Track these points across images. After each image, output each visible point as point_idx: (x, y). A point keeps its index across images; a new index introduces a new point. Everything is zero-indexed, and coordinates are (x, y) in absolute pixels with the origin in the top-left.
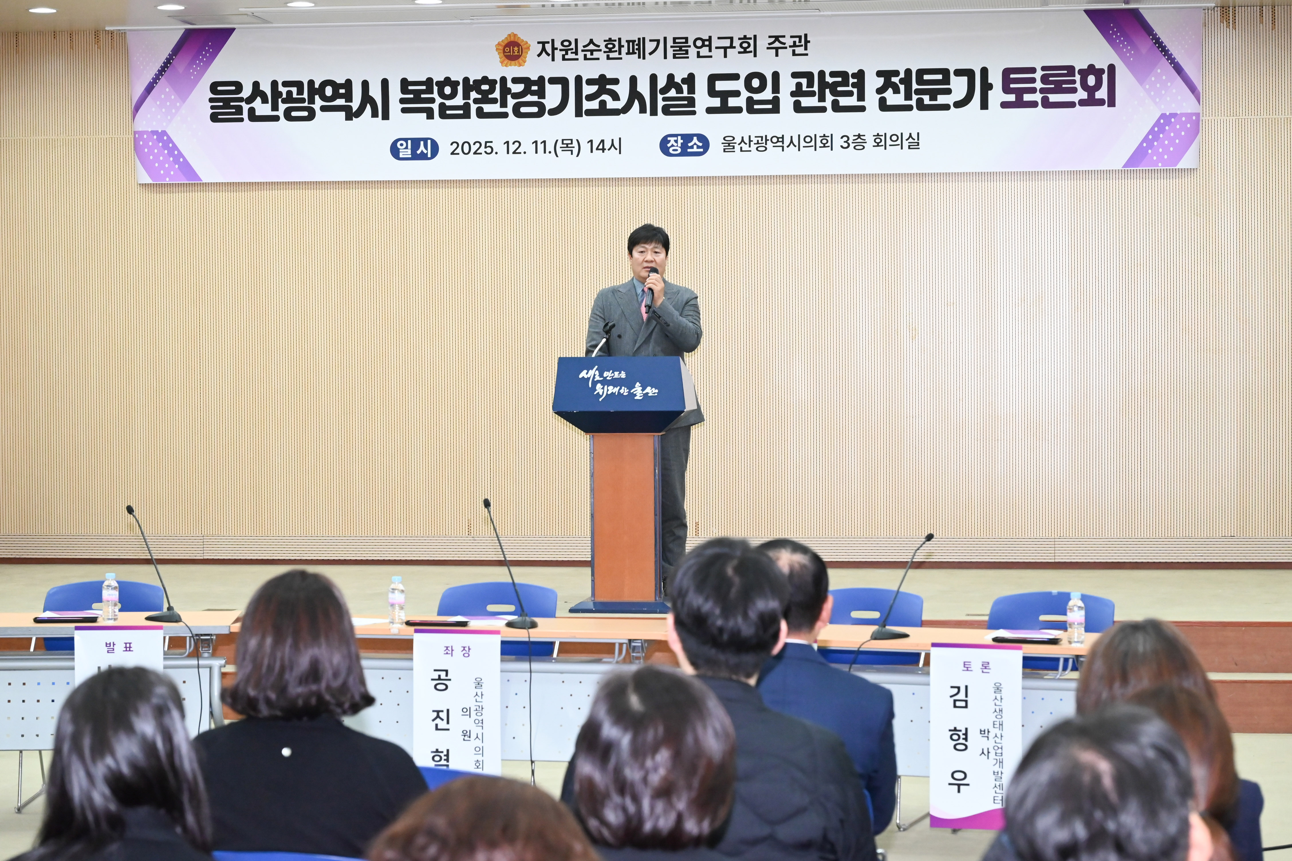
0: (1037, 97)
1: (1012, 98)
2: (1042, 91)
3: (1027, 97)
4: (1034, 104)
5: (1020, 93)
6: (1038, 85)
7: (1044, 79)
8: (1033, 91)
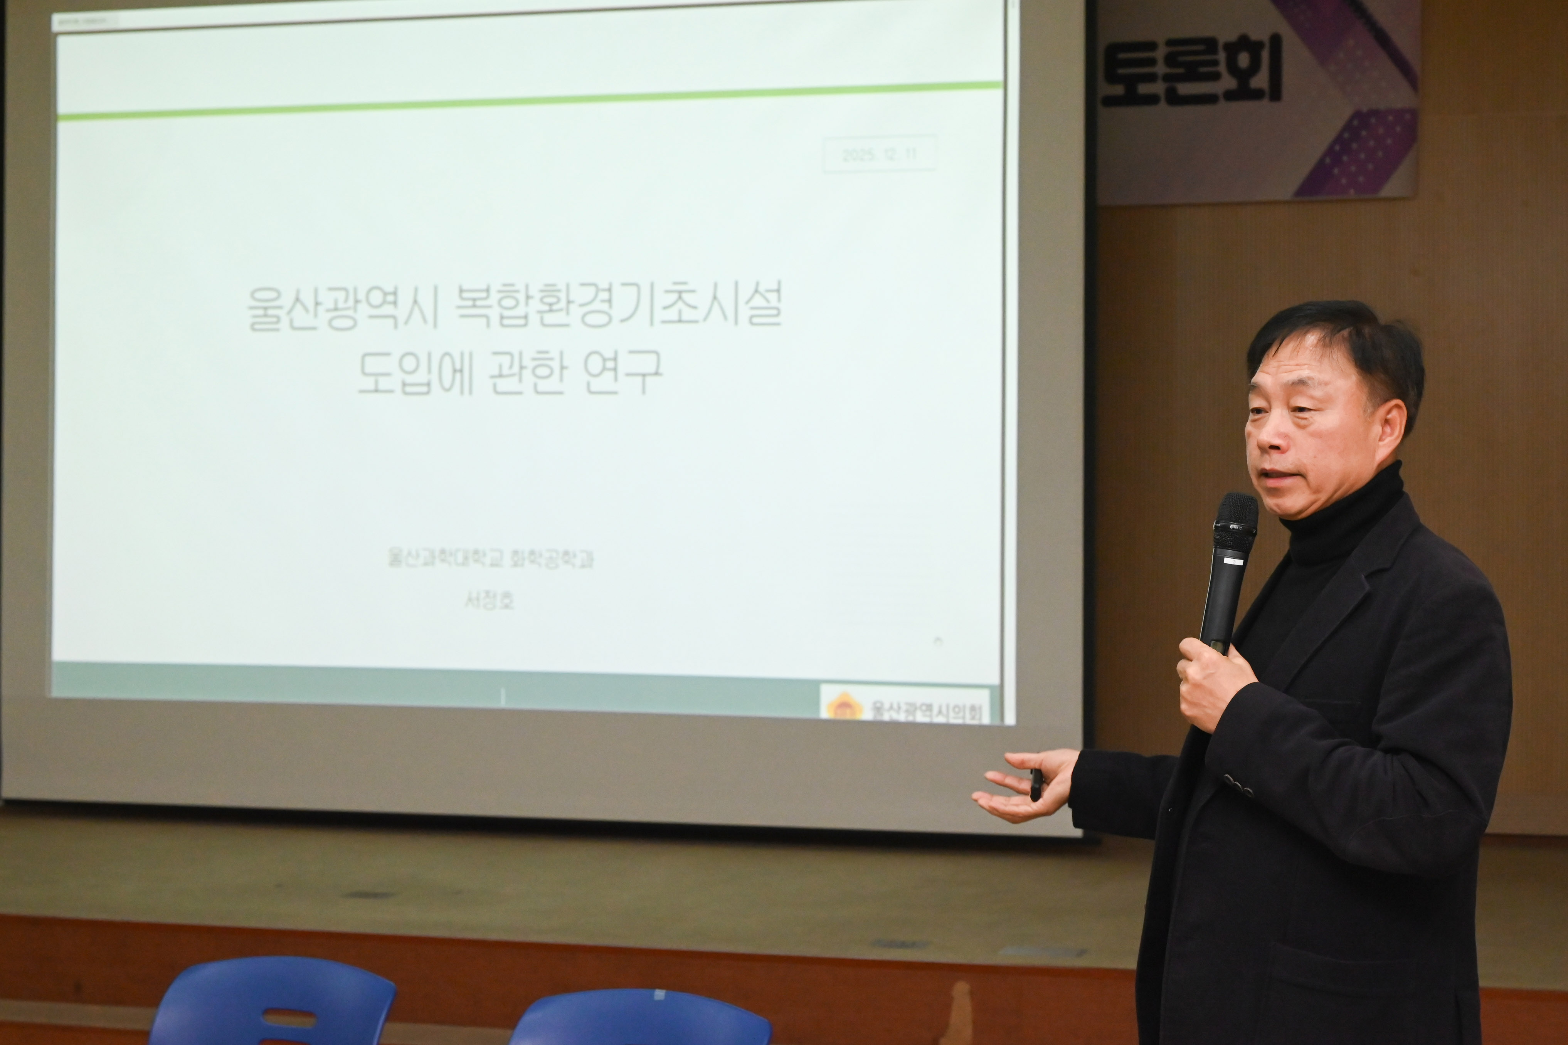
0: (1158, 88)
1: (1119, 90)
2: (1167, 78)
3: (1144, 89)
4: (1152, 100)
5: (1131, 82)
6: (1161, 69)
7: (1170, 60)
8: (1151, 78)
